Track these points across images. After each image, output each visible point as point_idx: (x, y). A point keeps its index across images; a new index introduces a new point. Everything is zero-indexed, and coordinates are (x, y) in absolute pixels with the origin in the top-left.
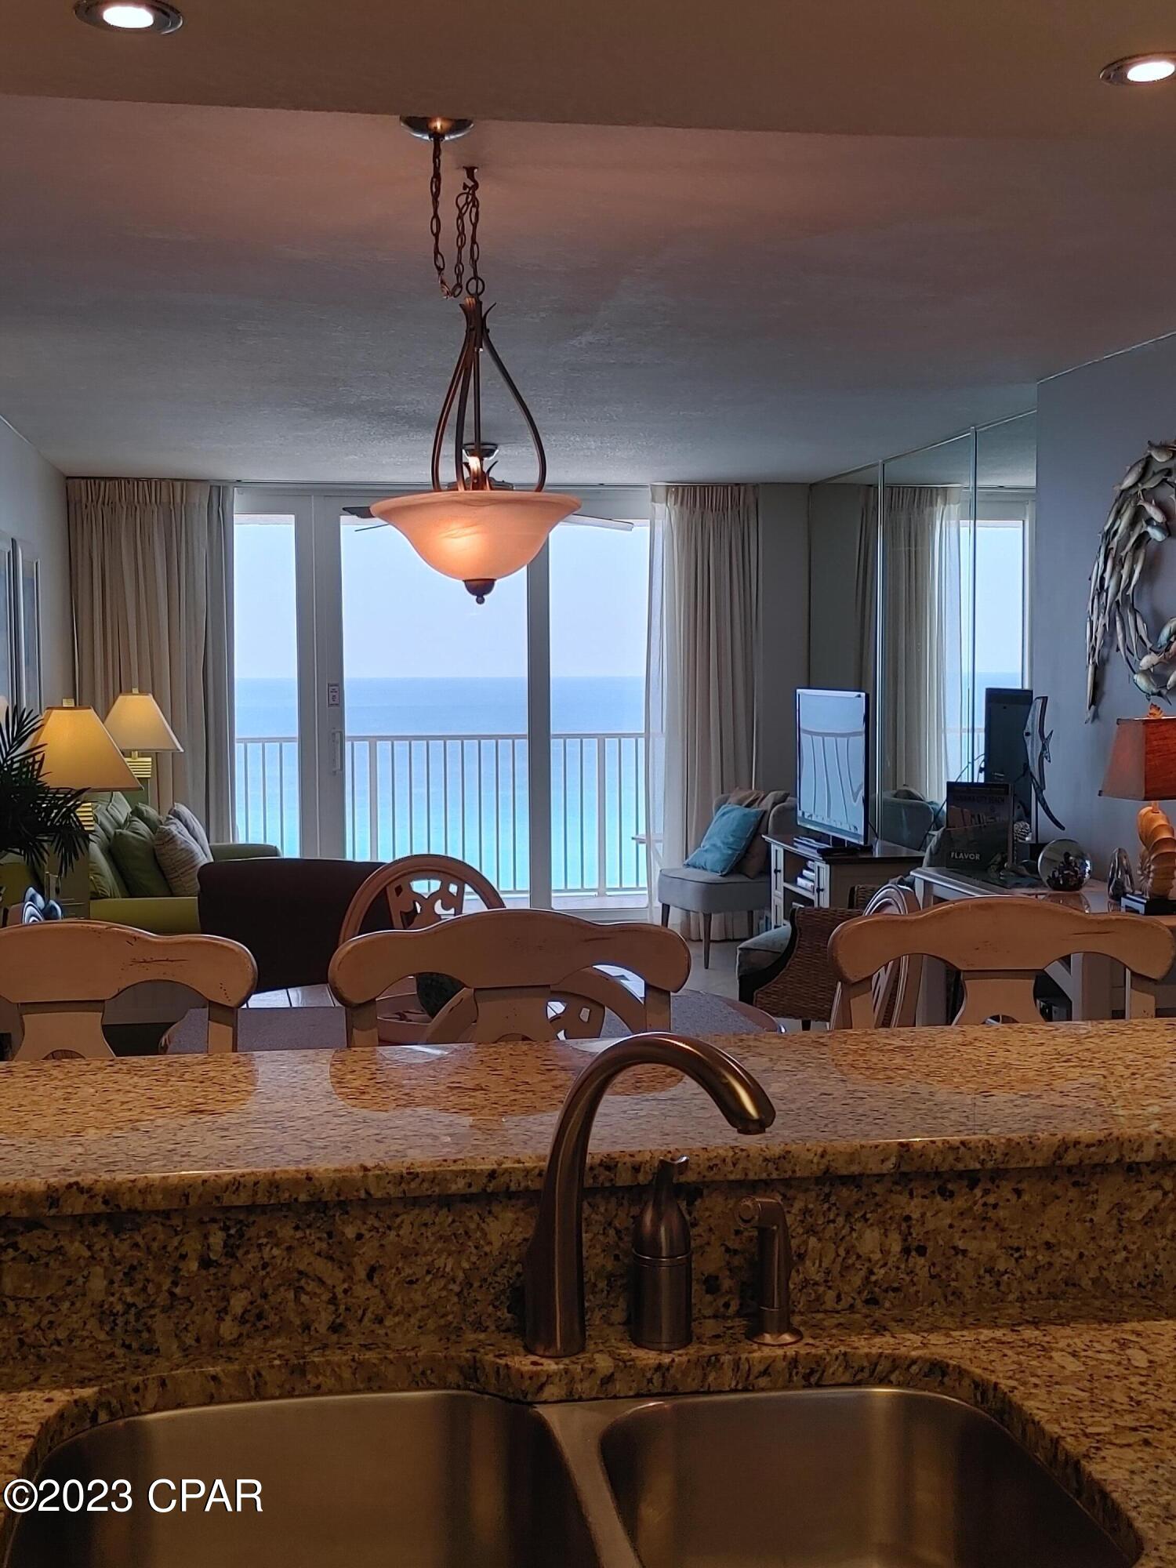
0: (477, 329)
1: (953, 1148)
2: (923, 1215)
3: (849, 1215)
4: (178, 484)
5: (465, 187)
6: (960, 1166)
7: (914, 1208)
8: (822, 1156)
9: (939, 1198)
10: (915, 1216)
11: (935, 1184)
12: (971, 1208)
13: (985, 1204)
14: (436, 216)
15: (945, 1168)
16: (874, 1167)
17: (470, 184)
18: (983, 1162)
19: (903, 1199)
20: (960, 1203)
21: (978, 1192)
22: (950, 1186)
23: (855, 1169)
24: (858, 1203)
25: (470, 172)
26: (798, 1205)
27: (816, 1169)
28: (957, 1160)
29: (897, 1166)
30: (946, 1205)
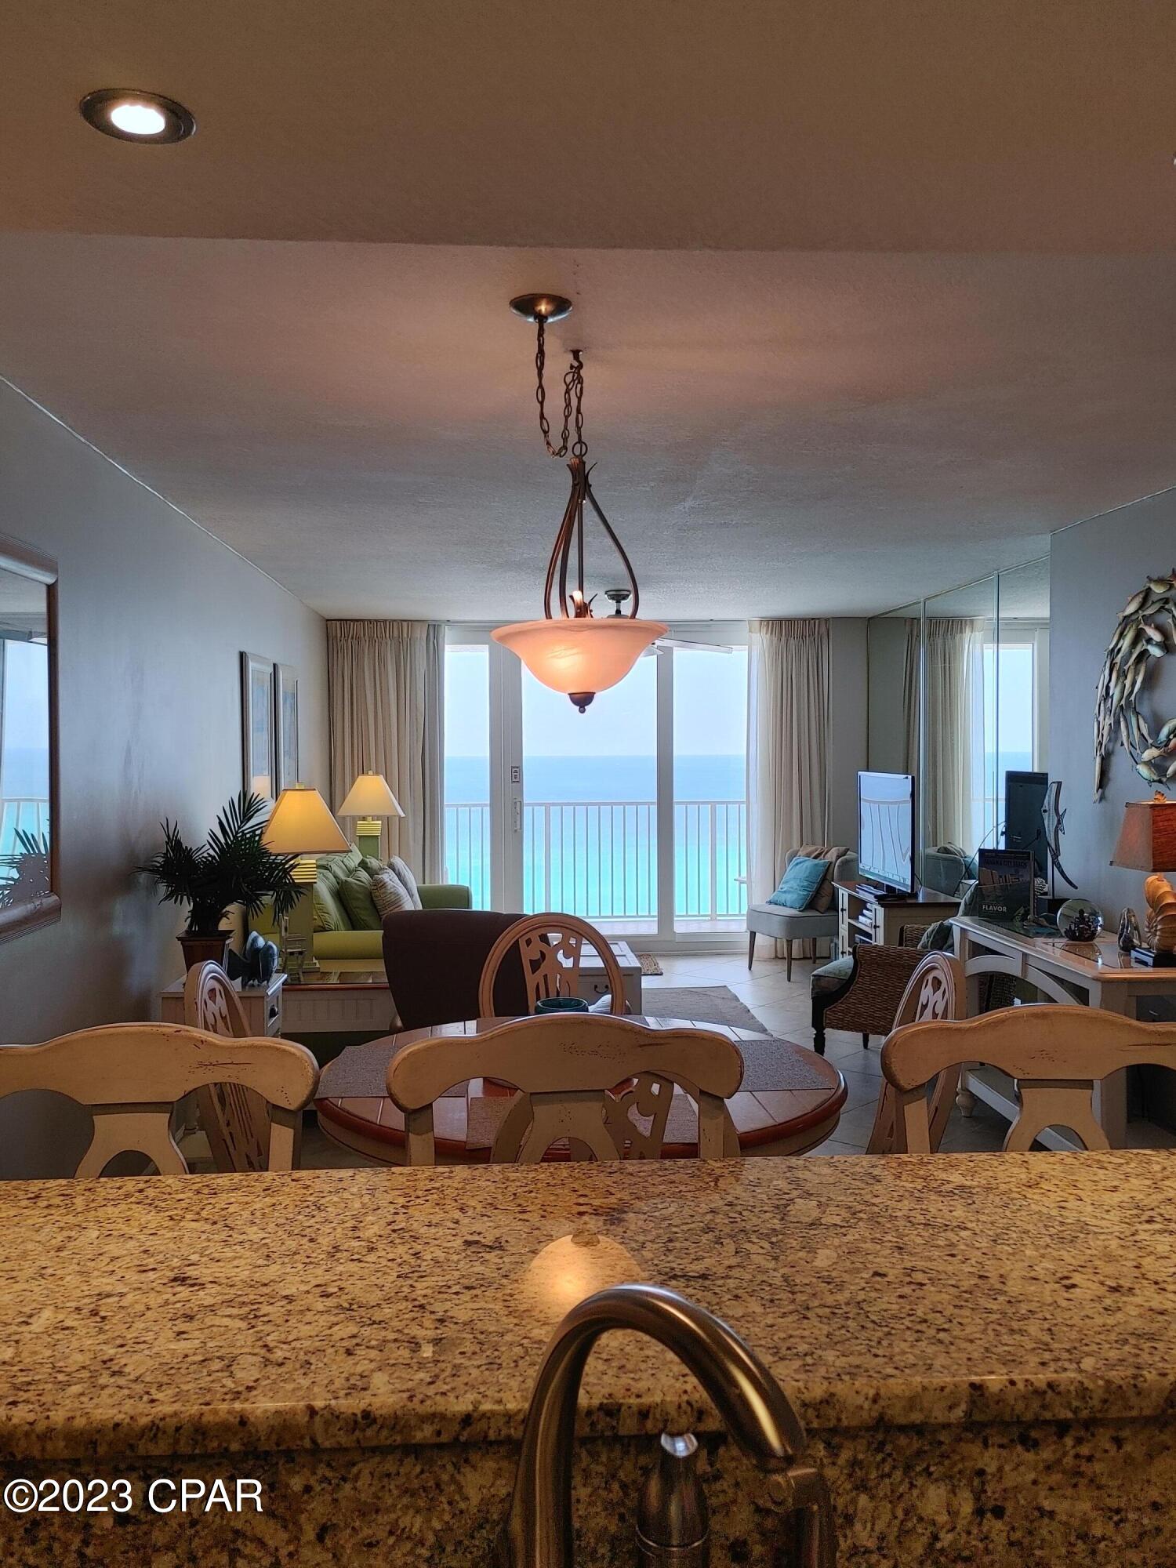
0: (581, 485)
1: (1038, 1393)
2: (1000, 1469)
3: (908, 1468)
4: (405, 624)
5: (572, 367)
6: (1048, 1415)
7: (988, 1460)
8: (875, 1401)
9: (1019, 1448)
10: (991, 1469)
11: (1015, 1432)
12: (1059, 1461)
13: (1077, 1456)
14: (541, 386)
15: (1029, 1416)
16: (939, 1415)
17: (576, 364)
18: (1076, 1411)
19: (975, 1449)
20: (1047, 1454)
21: (1069, 1441)
22: (1034, 1434)
23: (916, 1417)
24: (919, 1453)
25: (576, 354)
26: (845, 1455)
27: (868, 1414)
28: (1044, 1407)
29: (968, 1414)
30: (1030, 1456)
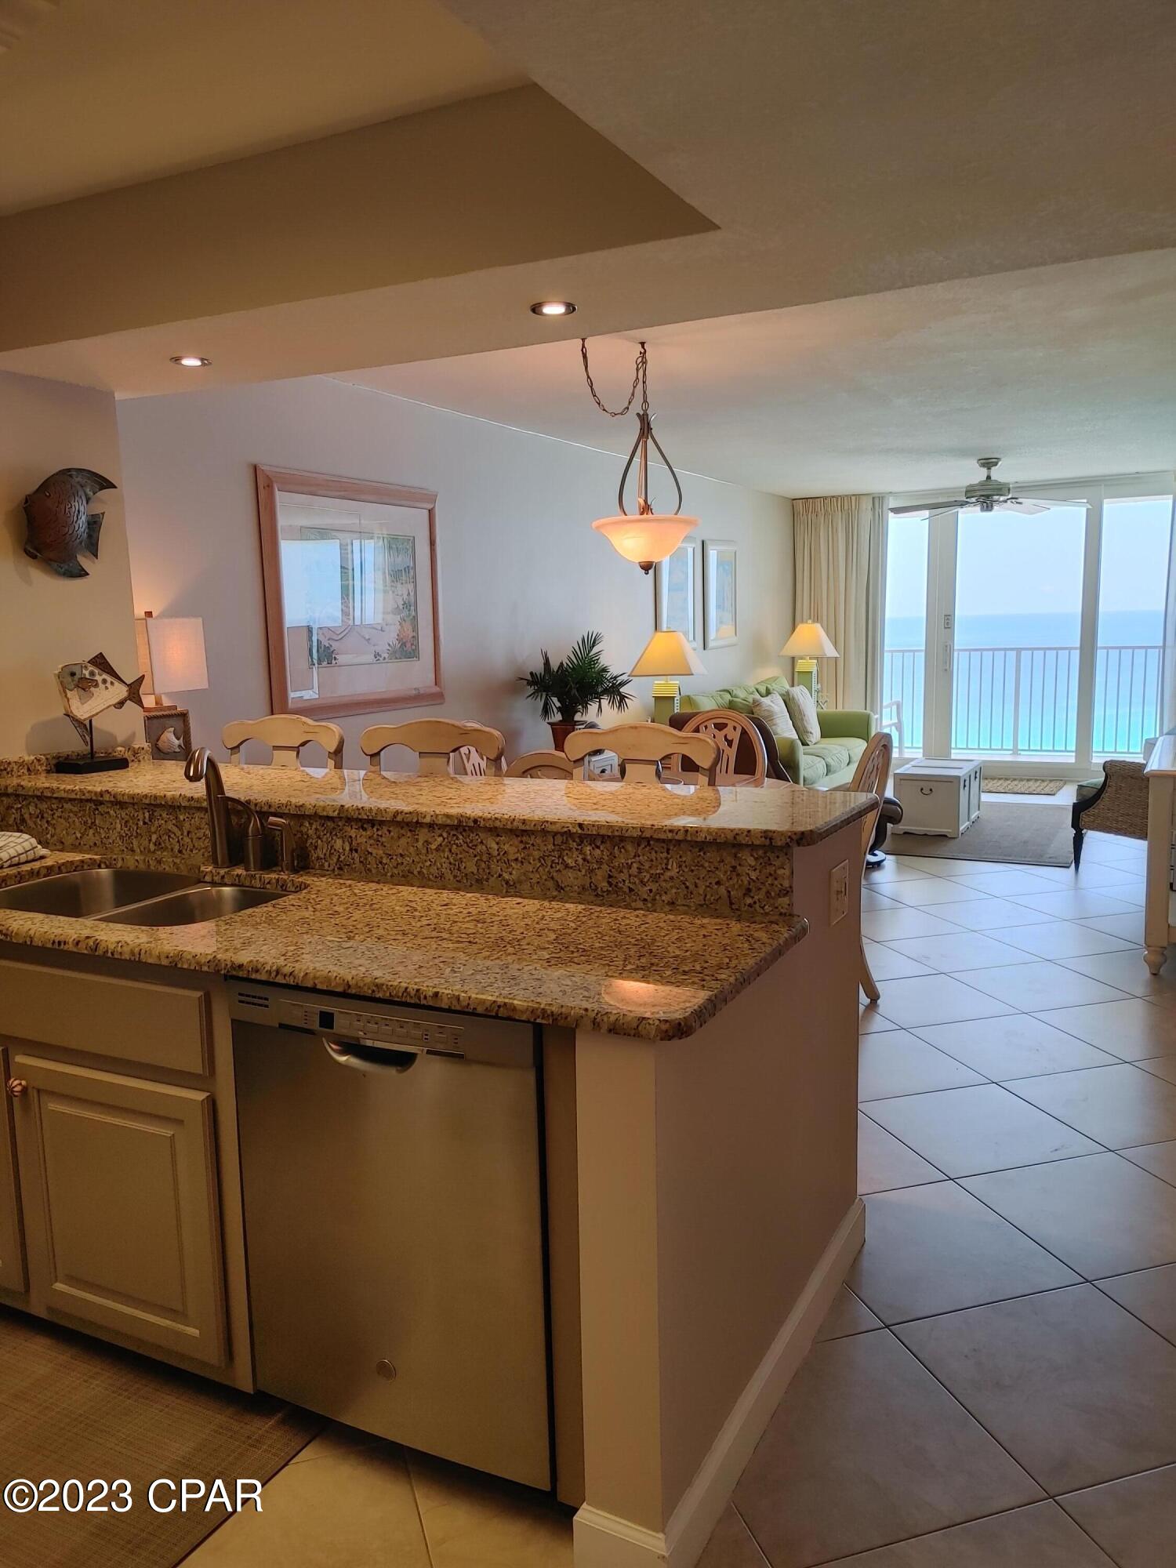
0: (646, 430)
1: (358, 809)
2: (356, 836)
3: (331, 833)
5: (641, 353)
6: (360, 817)
7: (353, 833)
8: (314, 807)
9: (361, 830)
10: (354, 836)
11: (360, 824)
12: (372, 836)
13: (378, 835)
14: (588, 377)
15: (355, 817)
16: (331, 814)
17: (643, 351)
18: (368, 816)
19: (349, 829)
20: (369, 833)
21: (375, 829)
22: (365, 826)
23: (325, 814)
24: (334, 828)
25: (643, 344)
26: (314, 827)
27: (312, 812)
28: (359, 814)
29: (339, 814)
30: (364, 833)
